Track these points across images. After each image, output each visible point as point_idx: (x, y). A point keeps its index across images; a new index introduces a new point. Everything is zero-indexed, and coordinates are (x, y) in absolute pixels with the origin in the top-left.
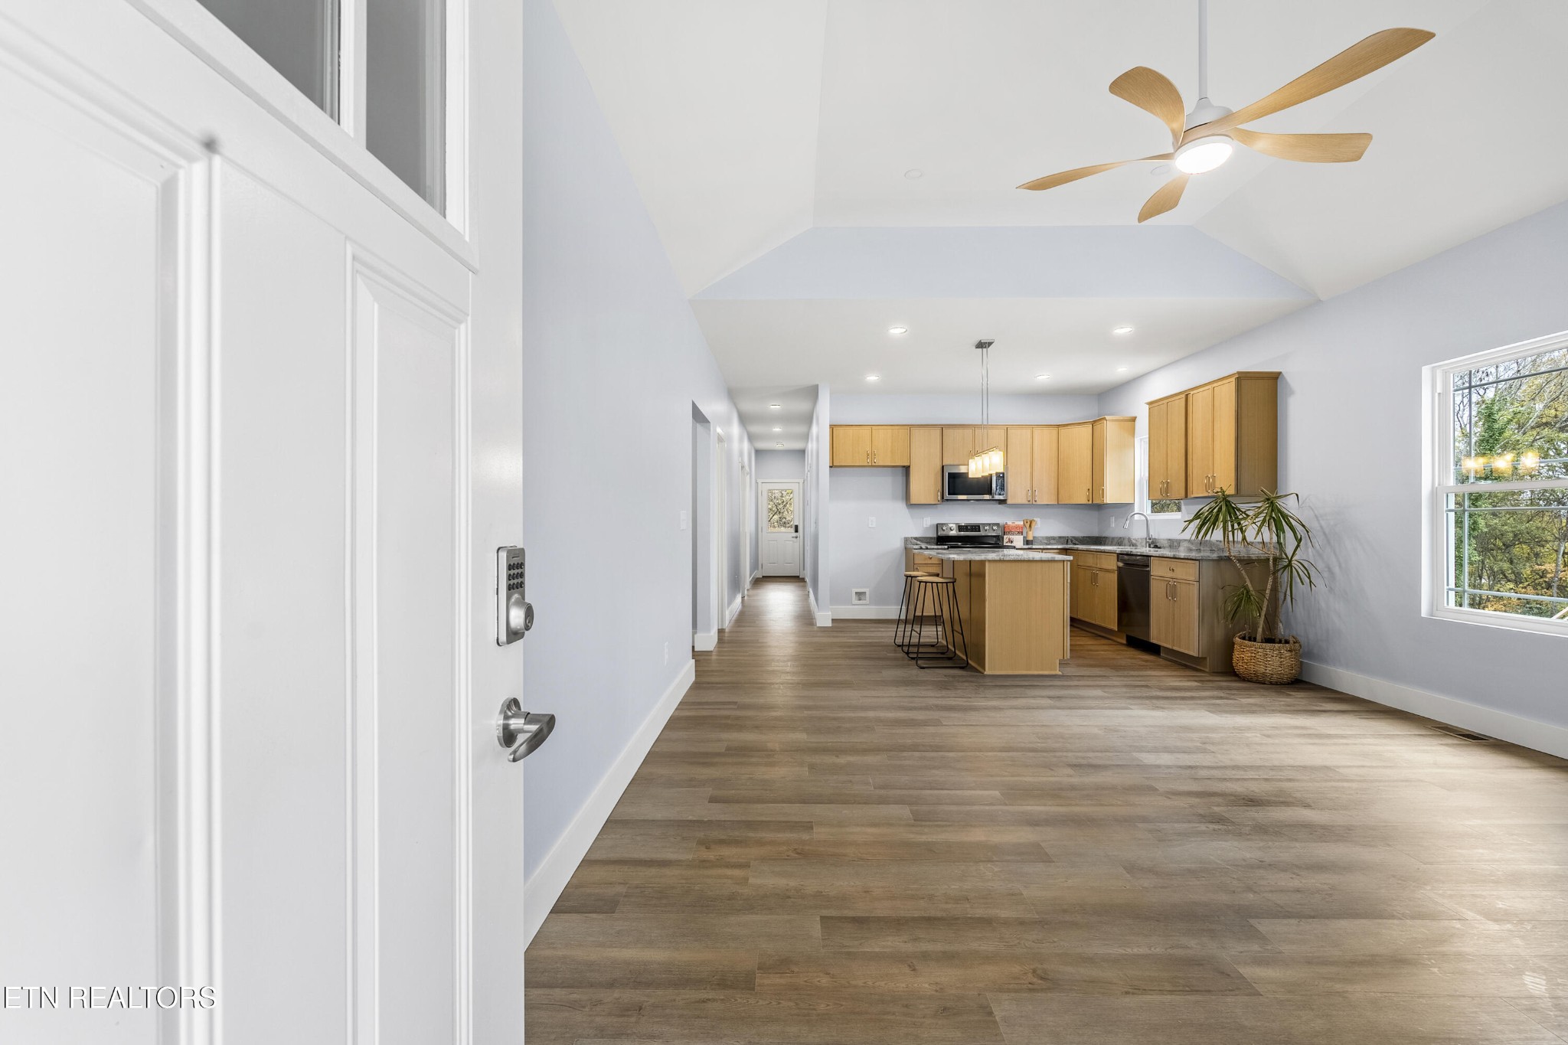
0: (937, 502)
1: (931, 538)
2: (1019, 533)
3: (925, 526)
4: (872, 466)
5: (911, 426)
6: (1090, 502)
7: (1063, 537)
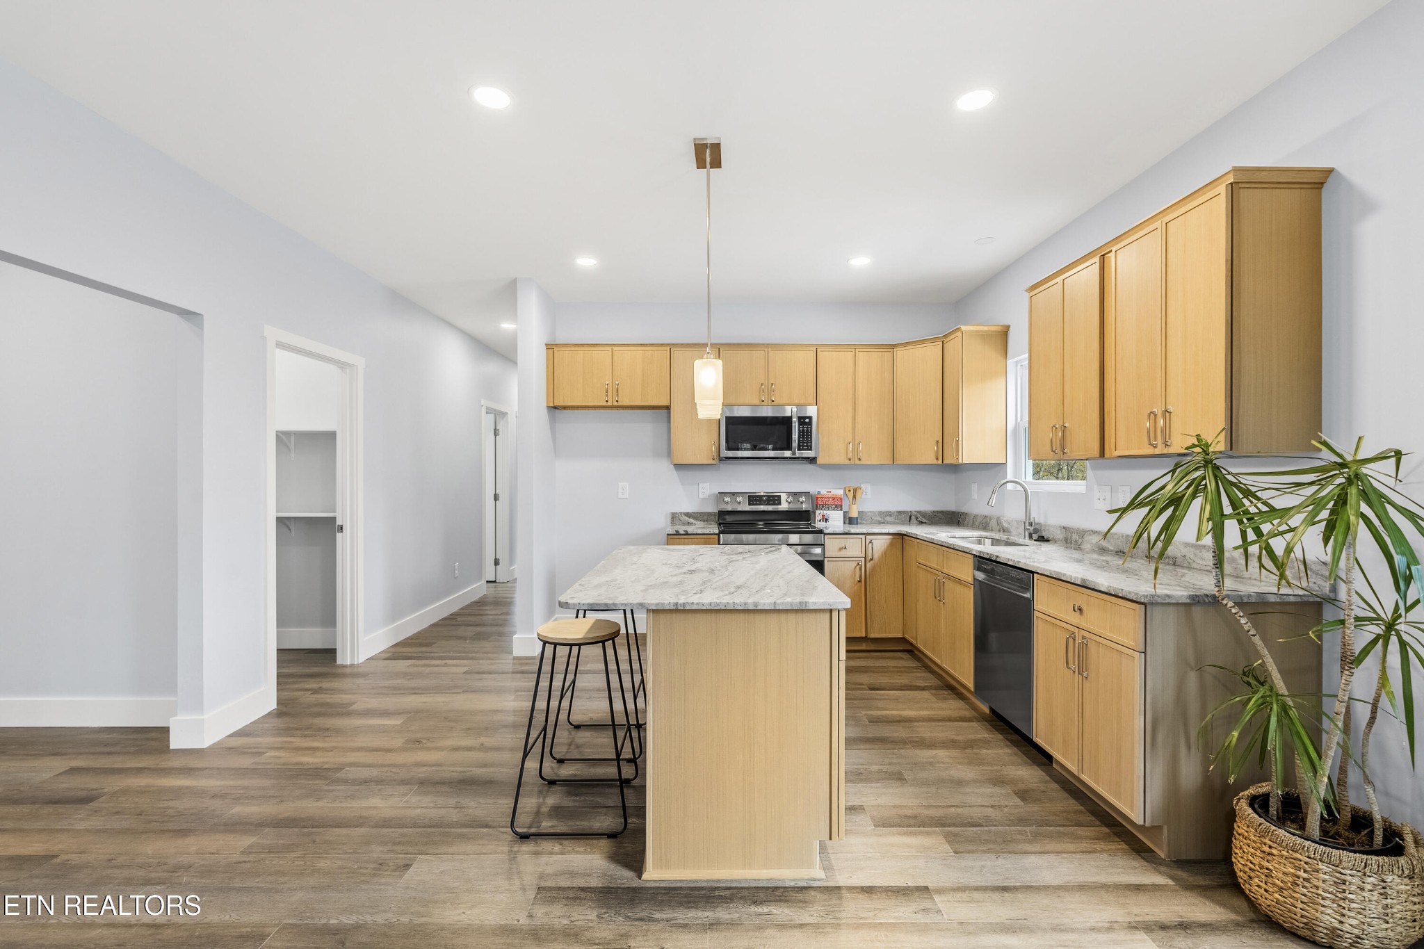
0: (714, 462)
1: (709, 514)
2: (836, 506)
3: (701, 496)
4: (618, 407)
5: (671, 346)
6: (940, 462)
7: (904, 512)
